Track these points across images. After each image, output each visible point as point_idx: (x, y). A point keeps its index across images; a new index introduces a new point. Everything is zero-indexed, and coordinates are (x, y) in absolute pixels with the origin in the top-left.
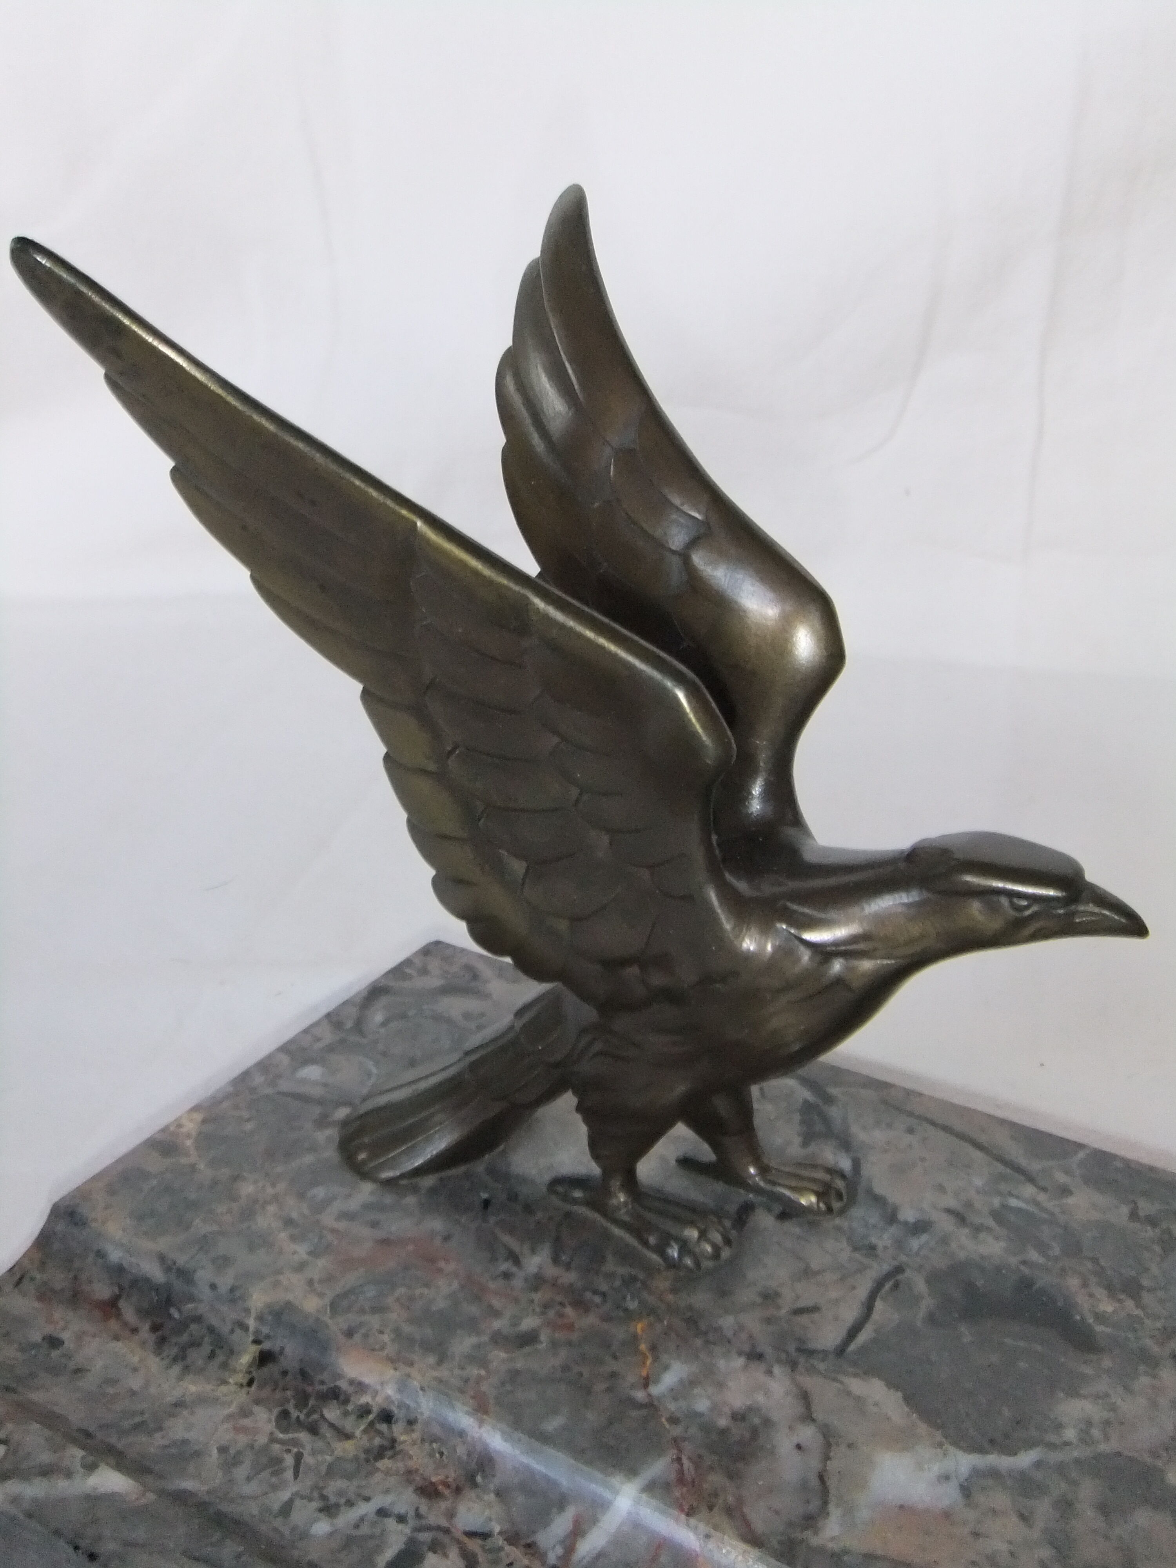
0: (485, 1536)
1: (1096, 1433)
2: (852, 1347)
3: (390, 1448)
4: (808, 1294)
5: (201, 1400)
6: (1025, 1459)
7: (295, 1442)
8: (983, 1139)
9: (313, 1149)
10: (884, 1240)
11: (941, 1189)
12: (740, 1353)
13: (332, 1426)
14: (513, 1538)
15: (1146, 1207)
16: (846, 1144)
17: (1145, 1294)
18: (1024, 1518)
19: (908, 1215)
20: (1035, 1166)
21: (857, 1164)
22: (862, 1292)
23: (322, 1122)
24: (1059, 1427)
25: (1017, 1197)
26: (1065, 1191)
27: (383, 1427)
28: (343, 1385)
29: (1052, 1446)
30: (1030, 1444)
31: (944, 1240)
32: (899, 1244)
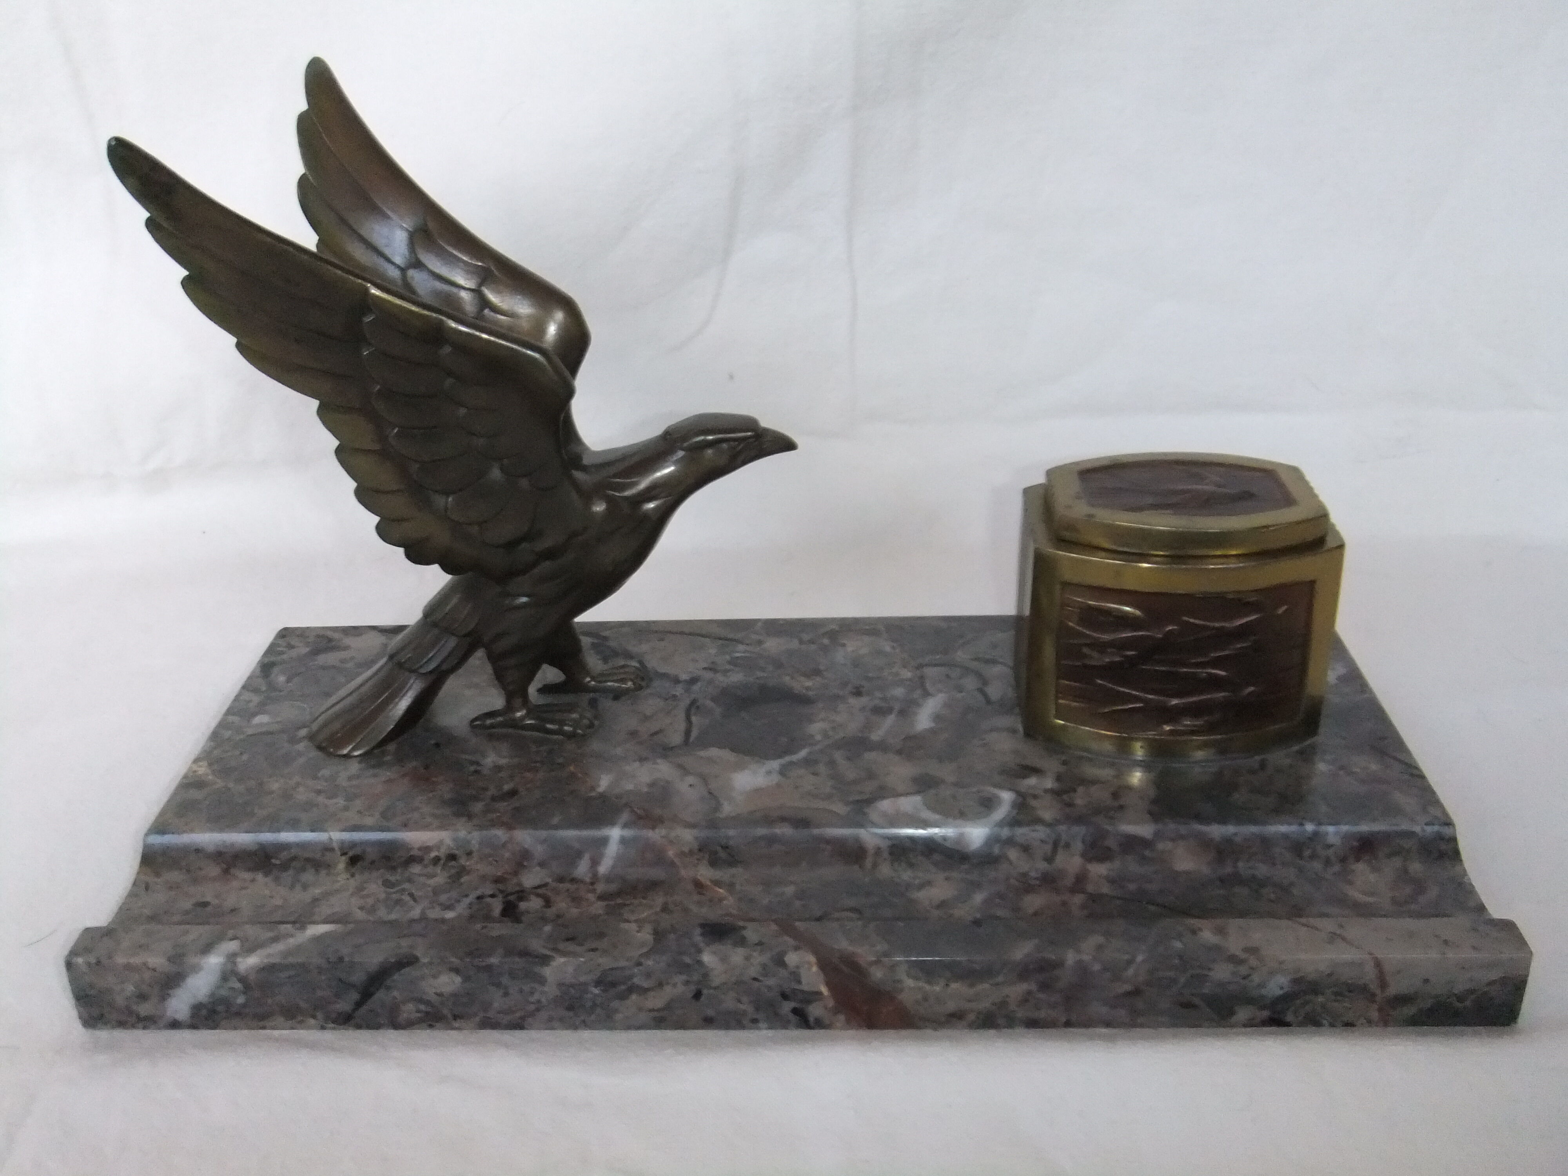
0: (545, 885)
1: (831, 733)
2: (692, 739)
3: (463, 871)
4: (654, 726)
5: (327, 895)
6: (803, 753)
7: (404, 890)
8: (704, 632)
9: (300, 754)
10: (679, 690)
11: (694, 660)
12: (635, 761)
13: (420, 875)
14: (561, 880)
15: (806, 637)
16: (629, 656)
17: (825, 673)
18: (815, 774)
19: (684, 677)
20: (739, 636)
21: (641, 662)
22: (681, 716)
23: (293, 741)
24: (812, 736)
25: (738, 652)
26: (760, 643)
27: (453, 863)
28: (415, 852)
29: (811, 745)
30: (804, 747)
31: (710, 682)
32: (687, 690)
